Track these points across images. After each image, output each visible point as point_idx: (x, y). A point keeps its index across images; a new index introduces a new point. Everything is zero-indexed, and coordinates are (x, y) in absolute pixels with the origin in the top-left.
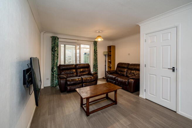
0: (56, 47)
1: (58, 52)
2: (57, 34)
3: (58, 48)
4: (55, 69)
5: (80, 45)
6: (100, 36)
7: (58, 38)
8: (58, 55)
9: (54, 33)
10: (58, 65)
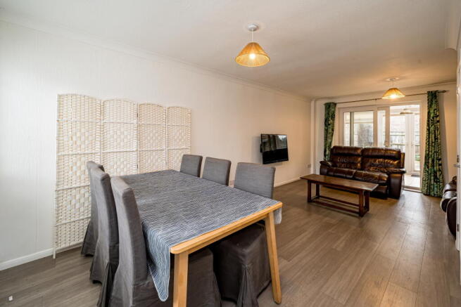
0: (330, 119)
1: (333, 126)
2: (332, 98)
3: (334, 120)
4: (328, 152)
5: (389, 107)
6: (395, 89)
7: (335, 104)
8: (333, 130)
9: (329, 98)
10: (332, 147)
